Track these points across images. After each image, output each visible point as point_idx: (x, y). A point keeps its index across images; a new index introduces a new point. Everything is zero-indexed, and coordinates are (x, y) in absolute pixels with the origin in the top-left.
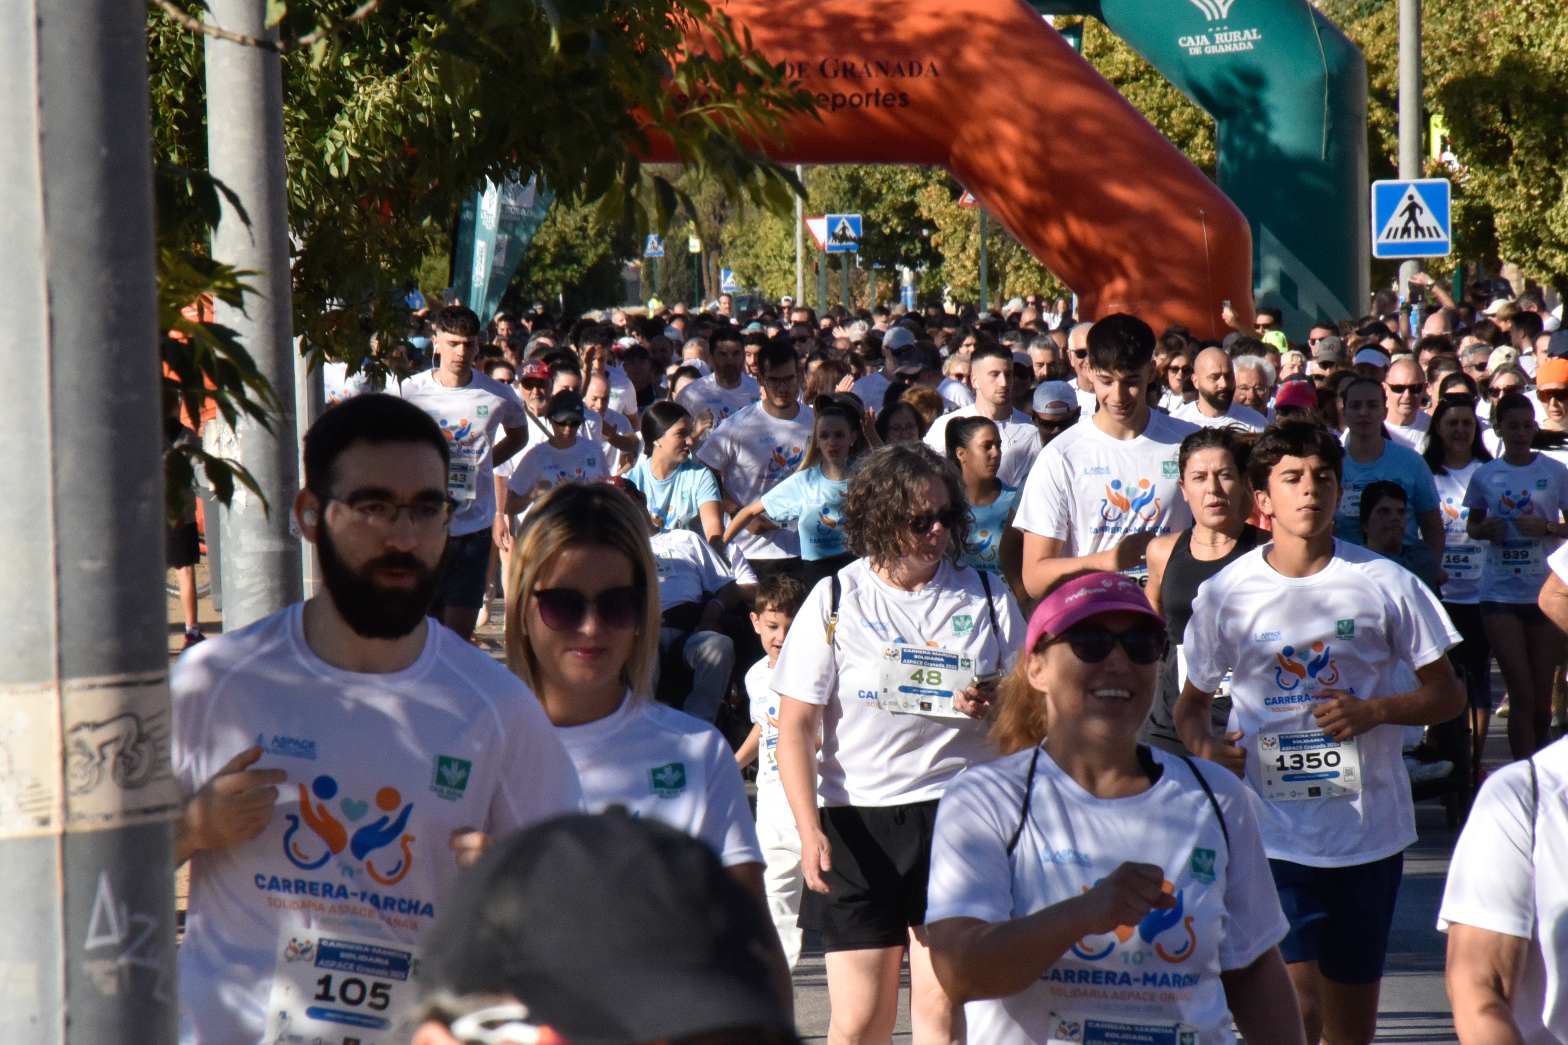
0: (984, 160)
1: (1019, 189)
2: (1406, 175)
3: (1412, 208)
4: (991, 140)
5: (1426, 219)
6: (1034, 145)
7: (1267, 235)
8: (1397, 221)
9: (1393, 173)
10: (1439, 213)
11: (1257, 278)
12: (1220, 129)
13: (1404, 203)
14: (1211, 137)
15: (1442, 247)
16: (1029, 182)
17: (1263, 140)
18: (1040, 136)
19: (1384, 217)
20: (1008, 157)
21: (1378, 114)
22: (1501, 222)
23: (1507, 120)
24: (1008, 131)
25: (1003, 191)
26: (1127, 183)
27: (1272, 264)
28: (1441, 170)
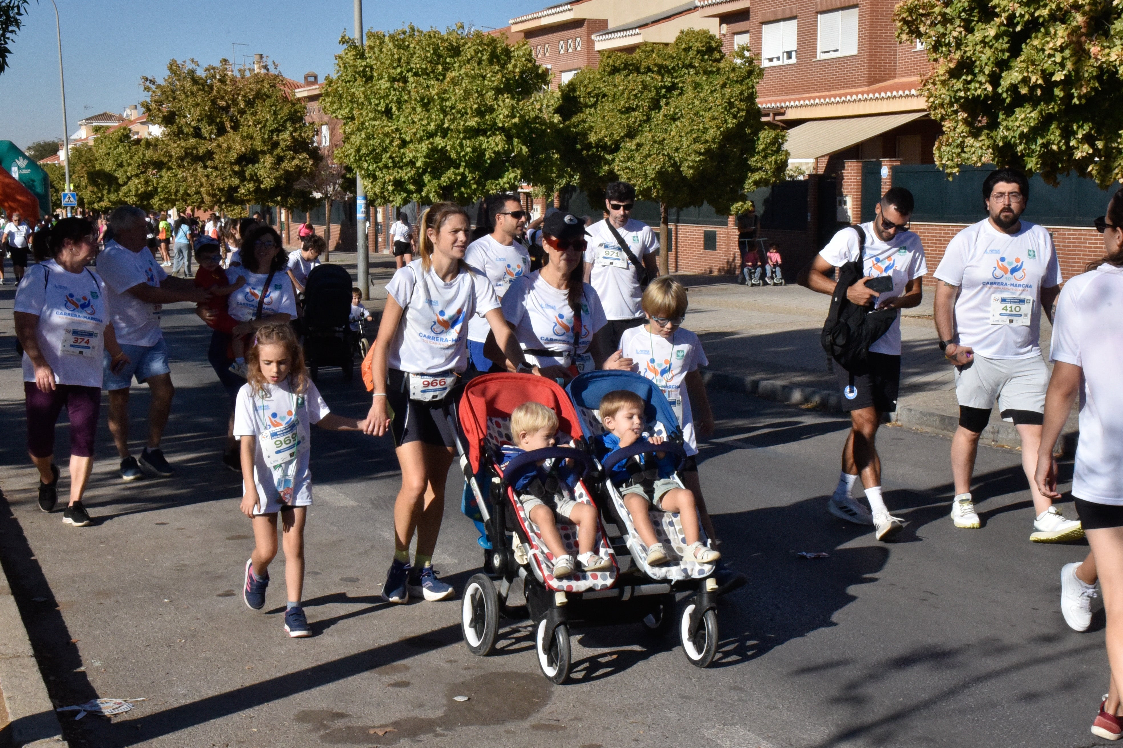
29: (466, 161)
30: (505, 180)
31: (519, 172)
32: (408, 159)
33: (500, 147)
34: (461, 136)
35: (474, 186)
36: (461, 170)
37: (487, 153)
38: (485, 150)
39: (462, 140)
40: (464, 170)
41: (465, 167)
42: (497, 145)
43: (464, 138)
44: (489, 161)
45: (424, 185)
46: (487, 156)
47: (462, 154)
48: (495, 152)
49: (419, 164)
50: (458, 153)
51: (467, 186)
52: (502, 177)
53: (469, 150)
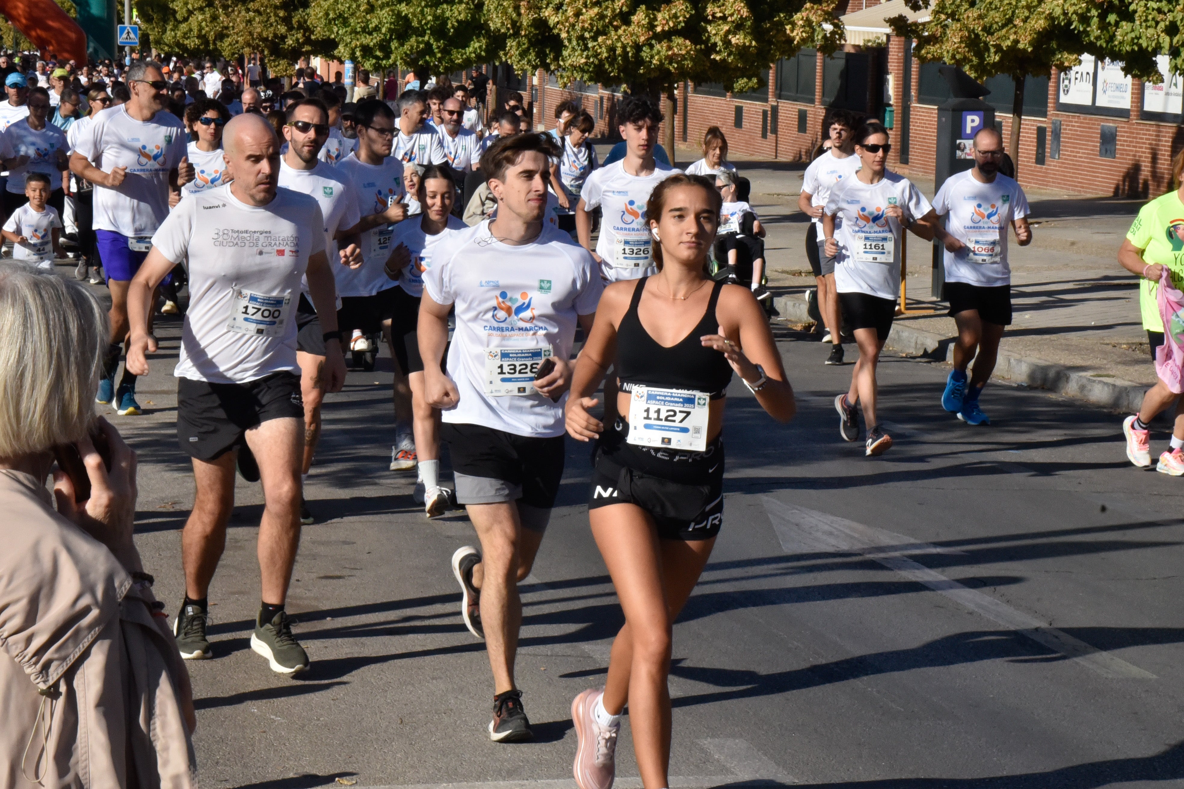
0: (14, 13)
1: (24, 21)
2: (127, 24)
3: (128, 33)
4: (16, 7)
5: (132, 35)
6: (27, 9)
7: (91, 38)
8: (125, 35)
9: (123, 23)
10: (135, 34)
11: (88, 48)
12: (78, 8)
13: (126, 31)
14: (75, 10)
15: (136, 43)
16: (26, 18)
17: (89, 12)
18: (29, 7)
19: (121, 34)
20: (20, 12)
21: (119, 7)
22: (151, 38)
23: (153, 11)
24: (20, 5)
25: (19, 21)
26: (52, 21)
27: (92, 45)
28: (136, 23)
29: (430, 29)
30: (471, 49)
31: (484, 41)
32: (374, 25)
33: (462, 16)
34: (423, 4)
35: (439, 55)
36: (426, 38)
37: (449, 22)
38: (448, 18)
39: (423, 8)
40: (429, 38)
41: (431, 34)
42: (460, 14)
43: (426, 6)
44: (452, 30)
45: (391, 52)
46: (449, 25)
47: (423, 22)
48: (457, 21)
49: (384, 30)
50: (420, 22)
51: (432, 54)
52: (468, 46)
53: (430, 18)
